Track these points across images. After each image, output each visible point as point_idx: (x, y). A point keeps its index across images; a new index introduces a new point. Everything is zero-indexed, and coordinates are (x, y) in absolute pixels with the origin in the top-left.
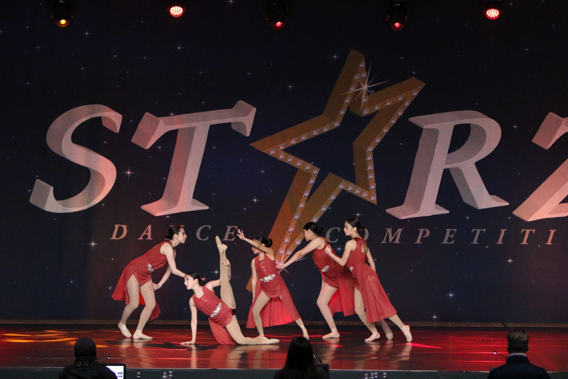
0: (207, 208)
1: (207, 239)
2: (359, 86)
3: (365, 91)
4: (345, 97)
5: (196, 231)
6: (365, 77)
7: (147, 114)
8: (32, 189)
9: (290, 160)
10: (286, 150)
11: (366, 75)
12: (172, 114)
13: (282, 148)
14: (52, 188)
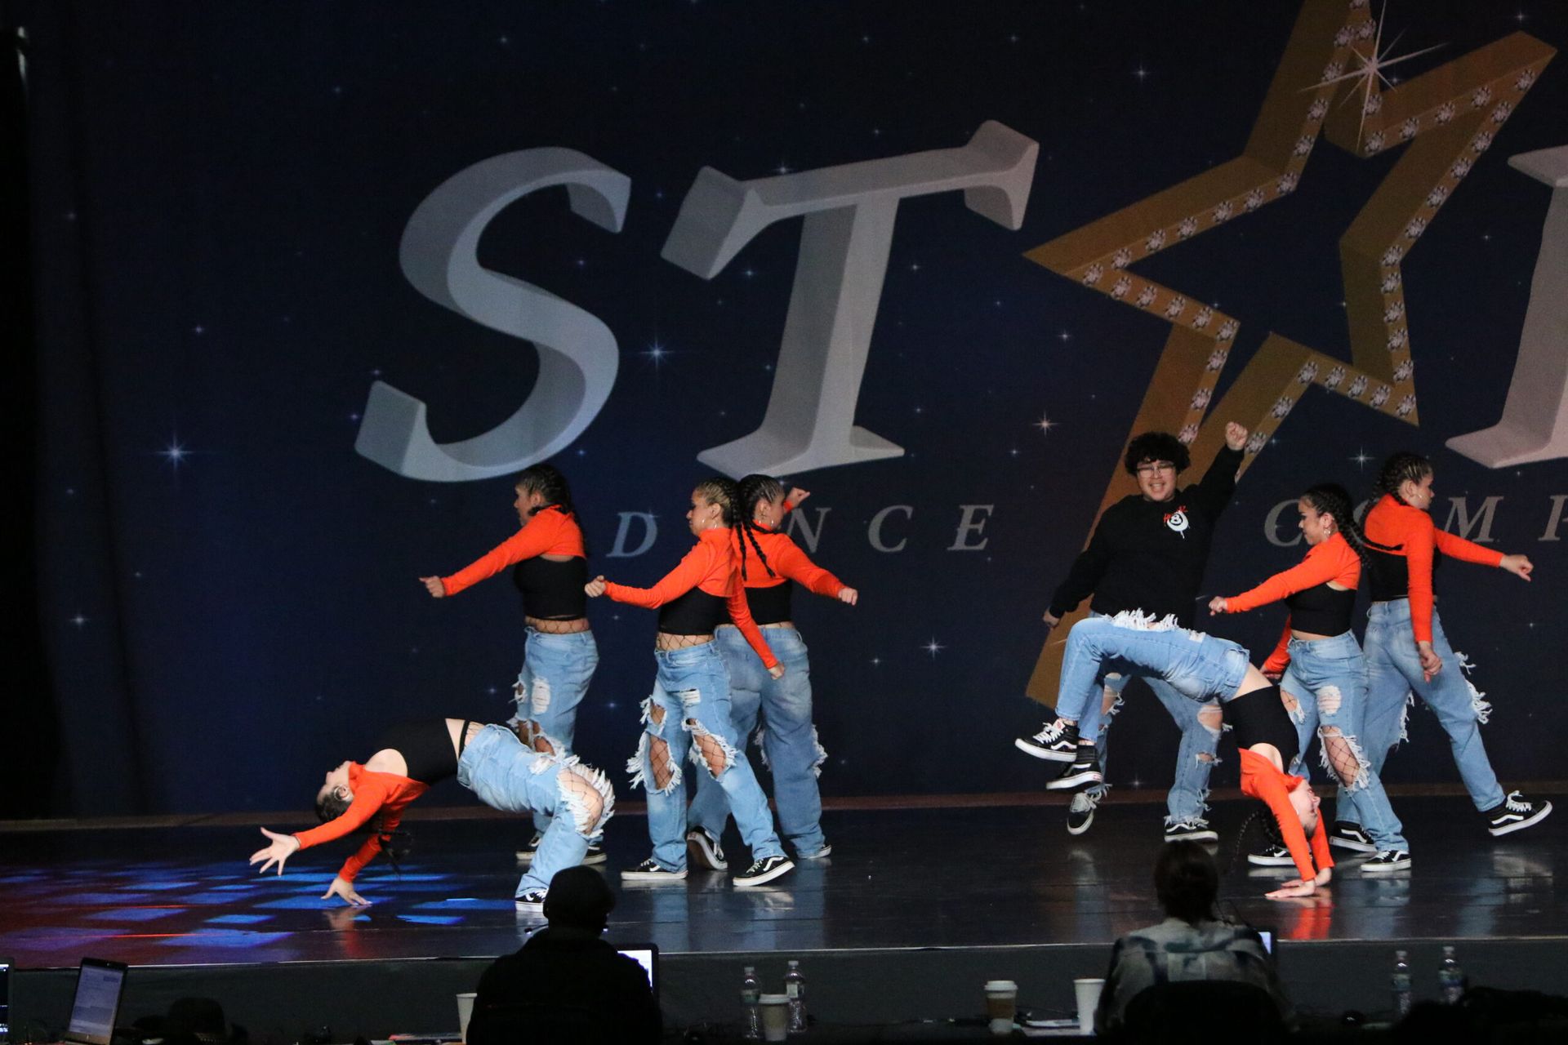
0: (897, 452)
1: (900, 547)
2: (1352, 64)
3: (1371, 79)
4: (1310, 98)
5: (869, 524)
6: (1371, 36)
7: (708, 172)
8: (361, 410)
9: (1148, 297)
10: (1133, 269)
11: (1374, 30)
12: (783, 170)
13: (1121, 261)
14: (422, 408)
